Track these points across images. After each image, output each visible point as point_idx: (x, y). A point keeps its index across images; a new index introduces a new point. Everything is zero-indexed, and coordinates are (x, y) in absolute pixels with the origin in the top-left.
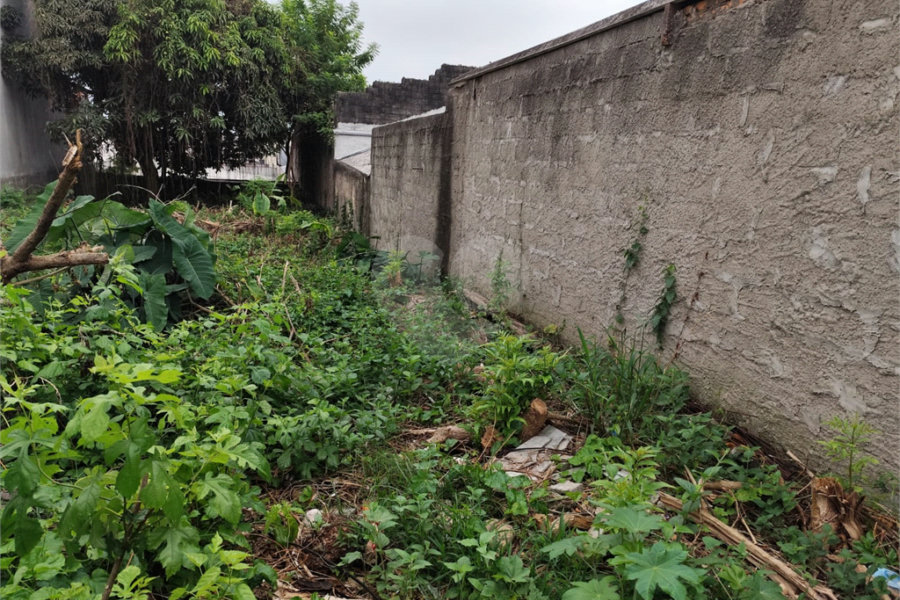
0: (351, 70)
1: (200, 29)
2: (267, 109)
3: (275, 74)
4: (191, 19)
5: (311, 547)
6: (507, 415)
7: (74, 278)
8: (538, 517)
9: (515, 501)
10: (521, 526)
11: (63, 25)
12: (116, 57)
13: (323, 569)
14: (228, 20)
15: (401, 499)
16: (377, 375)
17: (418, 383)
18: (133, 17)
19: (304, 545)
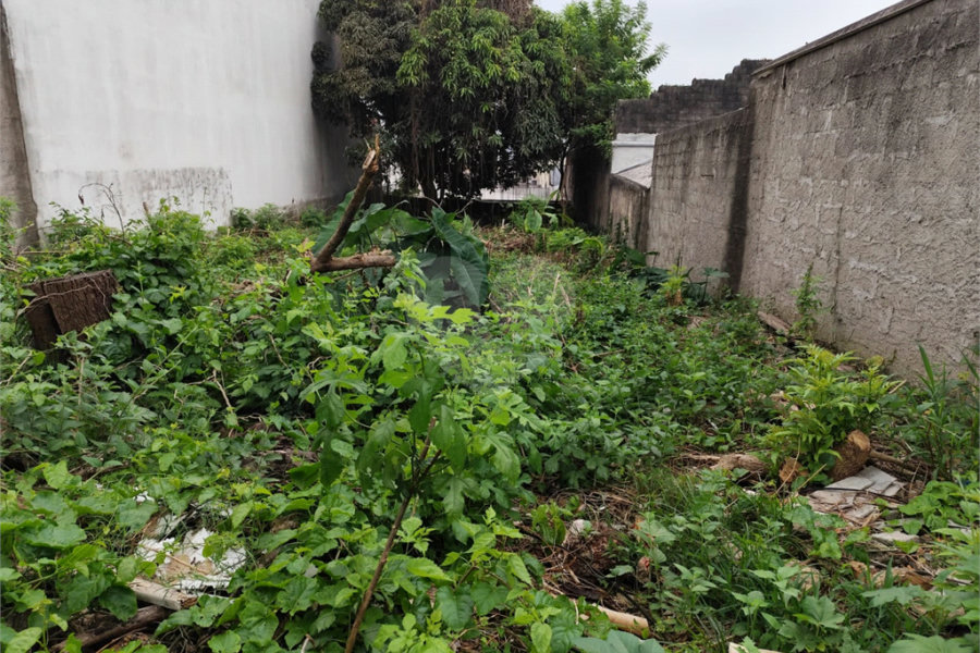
0: (635, 77)
1: (484, 47)
2: (544, 124)
3: (554, 87)
4: (476, 37)
5: (578, 552)
6: (815, 445)
7: (365, 279)
8: (856, 565)
9: (824, 540)
10: (830, 573)
11: (364, 55)
12: (406, 81)
13: (591, 577)
14: (511, 34)
15: (680, 519)
16: (653, 393)
17: (700, 406)
18: (423, 40)
19: (571, 549)
